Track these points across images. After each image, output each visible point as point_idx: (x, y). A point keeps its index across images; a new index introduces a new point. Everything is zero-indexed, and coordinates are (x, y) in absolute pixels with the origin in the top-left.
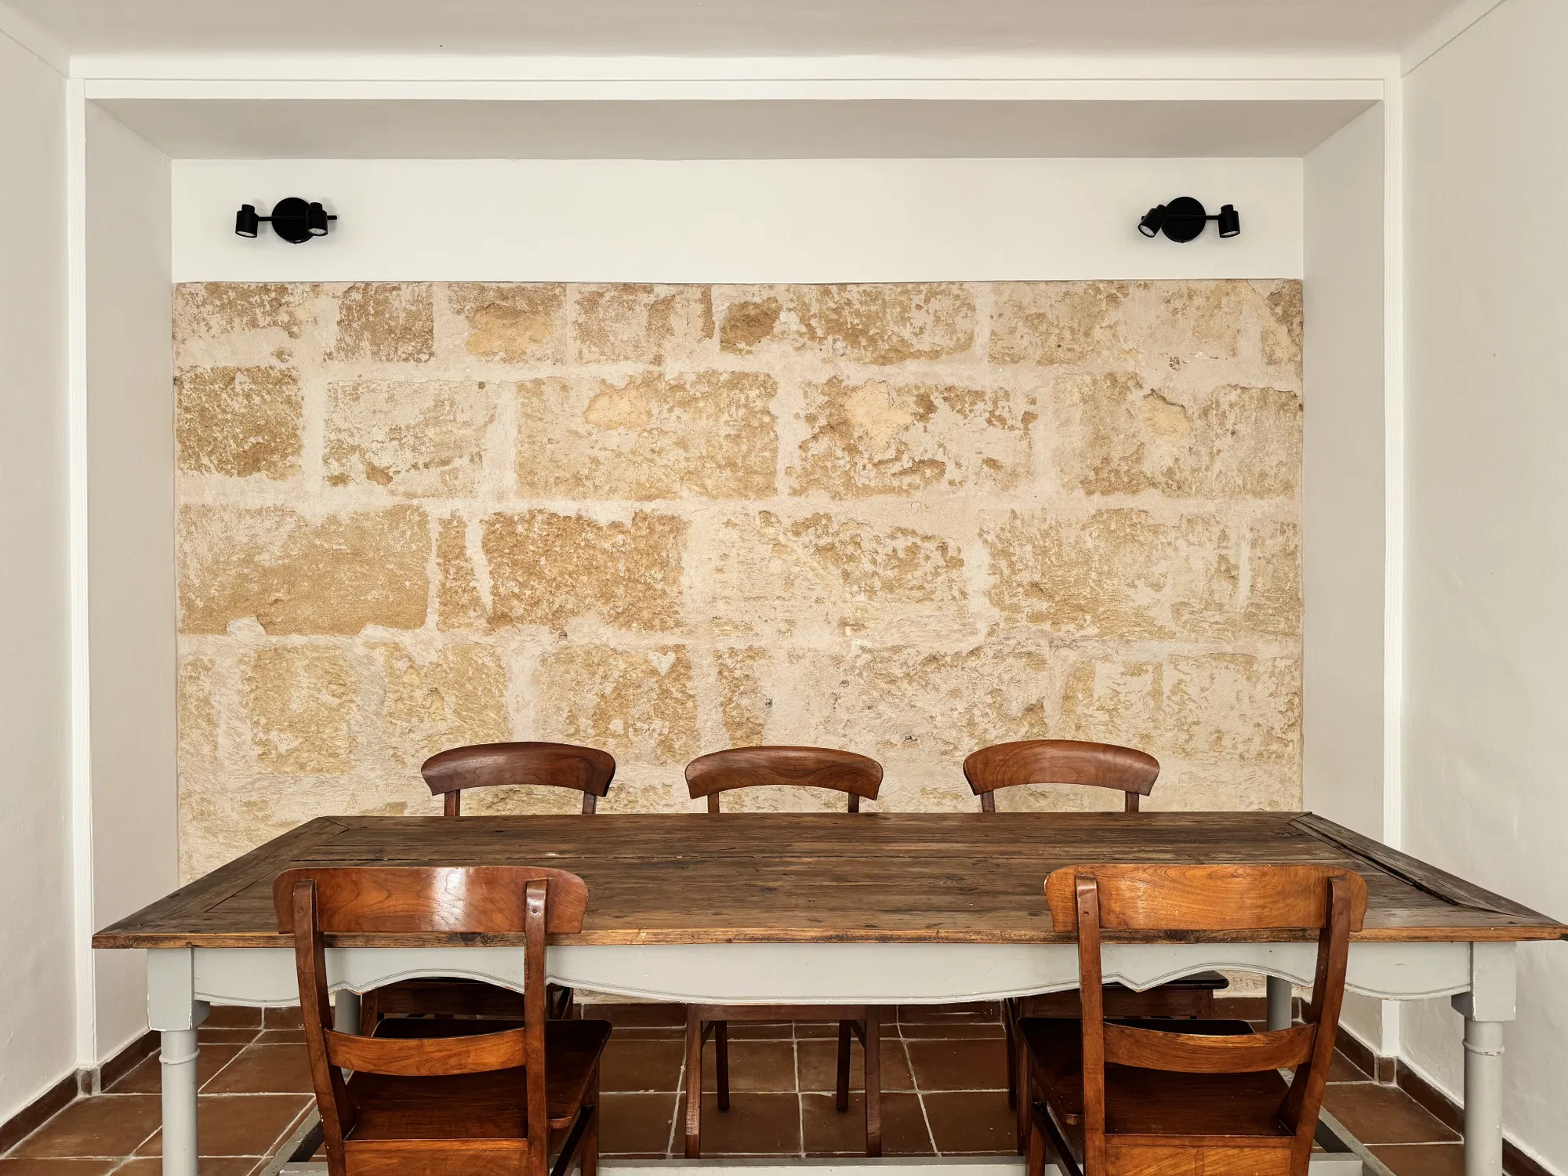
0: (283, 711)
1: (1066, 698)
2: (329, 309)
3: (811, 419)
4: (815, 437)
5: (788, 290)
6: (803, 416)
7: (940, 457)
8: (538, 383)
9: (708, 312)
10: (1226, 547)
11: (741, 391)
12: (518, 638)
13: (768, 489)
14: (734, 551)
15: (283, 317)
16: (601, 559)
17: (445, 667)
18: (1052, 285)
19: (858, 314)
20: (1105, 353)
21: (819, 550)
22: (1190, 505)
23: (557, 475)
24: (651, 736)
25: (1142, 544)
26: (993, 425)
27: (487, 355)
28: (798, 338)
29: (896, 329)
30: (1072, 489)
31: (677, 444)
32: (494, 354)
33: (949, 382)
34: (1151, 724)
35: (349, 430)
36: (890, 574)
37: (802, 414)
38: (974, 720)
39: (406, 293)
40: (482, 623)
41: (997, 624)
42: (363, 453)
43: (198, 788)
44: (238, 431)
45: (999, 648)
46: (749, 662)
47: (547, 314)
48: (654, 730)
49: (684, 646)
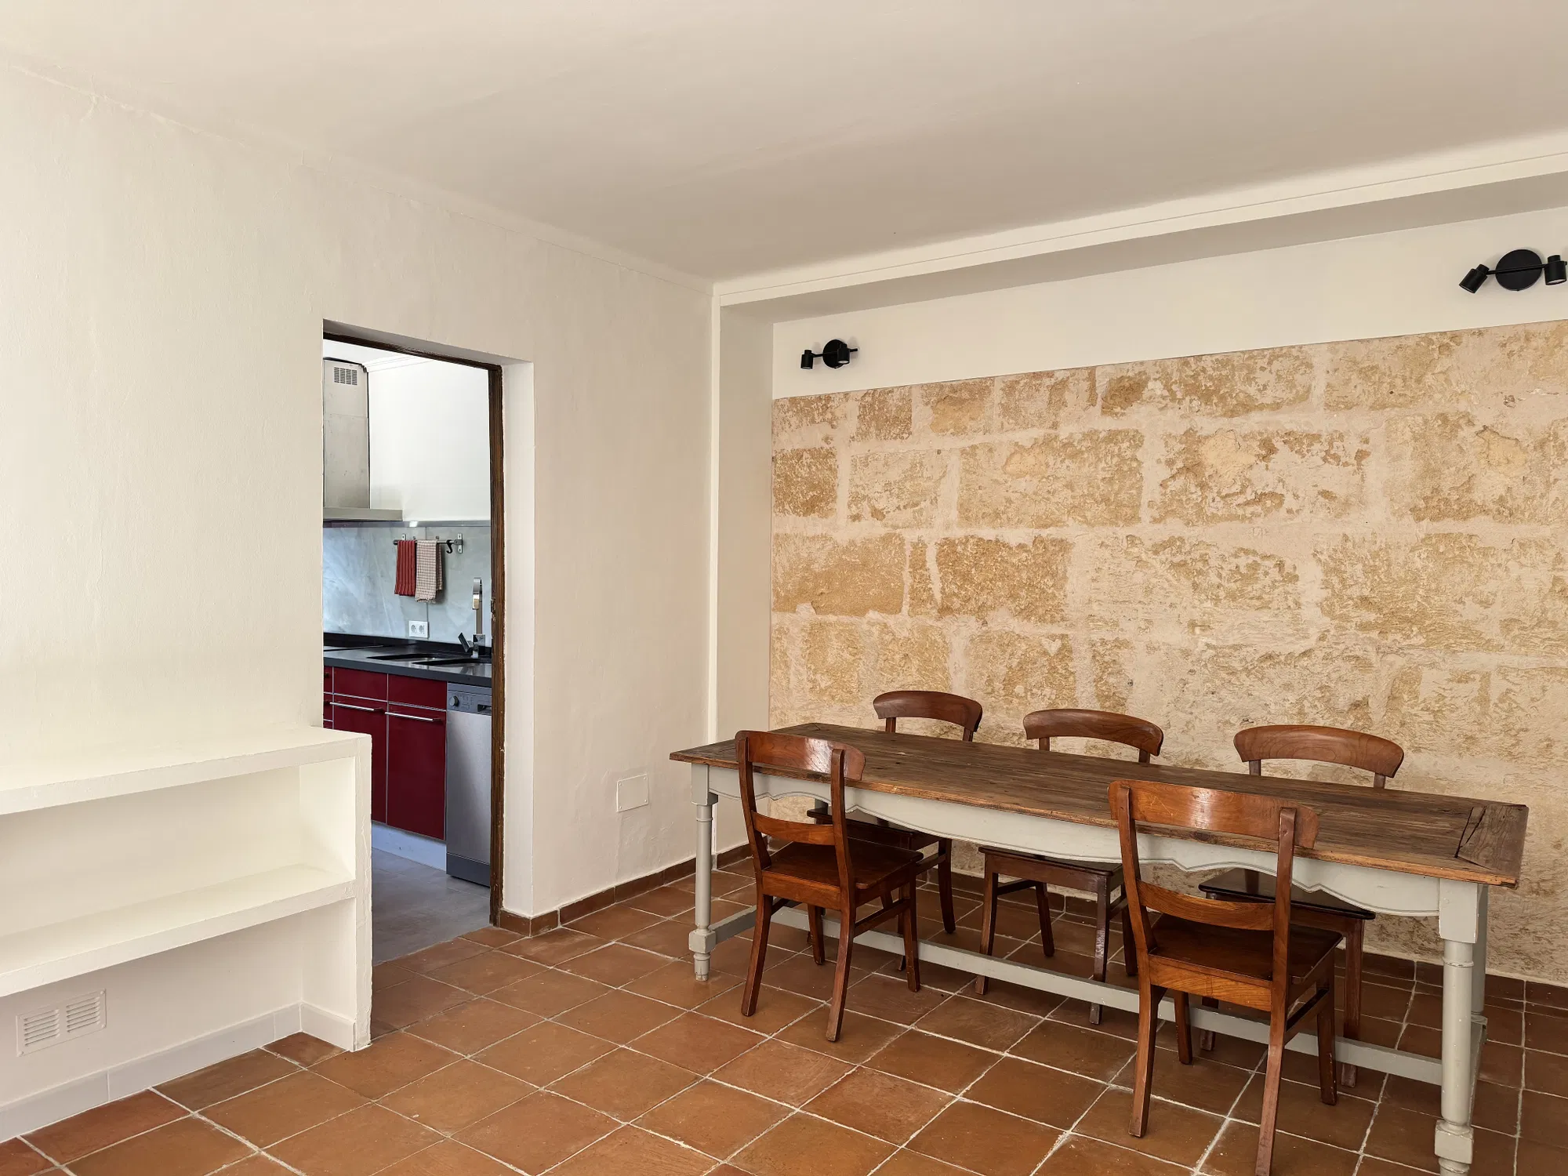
0: (823, 662)
1: (1392, 697)
2: (853, 408)
3: (1170, 463)
4: (1173, 477)
5: (1155, 365)
6: (1163, 461)
7: (1279, 490)
8: (974, 447)
9: (1093, 388)
10: (1562, 570)
11: (1115, 444)
12: (956, 624)
13: (1133, 519)
14: (1106, 565)
15: (829, 416)
16: (1011, 570)
17: (912, 640)
18: (1385, 340)
19: (1211, 378)
20: (1437, 396)
21: (1173, 565)
22: (1522, 530)
23: (983, 511)
24: (1043, 699)
25: (1471, 565)
26: (1329, 462)
27: (944, 432)
28: (1162, 400)
29: (1243, 388)
30: (1402, 516)
31: (1066, 486)
32: (947, 430)
33: (1289, 427)
34: (1477, 727)
35: (862, 485)
36: (1233, 586)
37: (1163, 459)
38: (1304, 710)
39: (896, 395)
40: (934, 612)
41: (1328, 631)
42: (870, 500)
43: (779, 705)
44: (804, 488)
45: (1328, 651)
46: (1116, 650)
47: (982, 400)
48: (1045, 696)
49: (1067, 635)
